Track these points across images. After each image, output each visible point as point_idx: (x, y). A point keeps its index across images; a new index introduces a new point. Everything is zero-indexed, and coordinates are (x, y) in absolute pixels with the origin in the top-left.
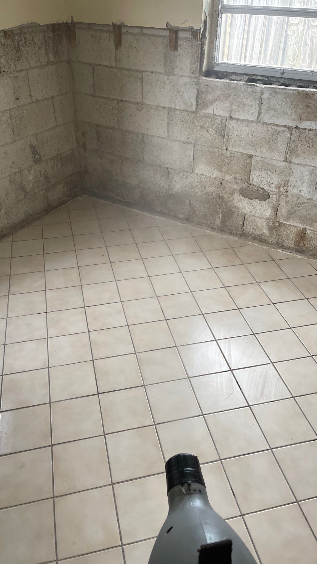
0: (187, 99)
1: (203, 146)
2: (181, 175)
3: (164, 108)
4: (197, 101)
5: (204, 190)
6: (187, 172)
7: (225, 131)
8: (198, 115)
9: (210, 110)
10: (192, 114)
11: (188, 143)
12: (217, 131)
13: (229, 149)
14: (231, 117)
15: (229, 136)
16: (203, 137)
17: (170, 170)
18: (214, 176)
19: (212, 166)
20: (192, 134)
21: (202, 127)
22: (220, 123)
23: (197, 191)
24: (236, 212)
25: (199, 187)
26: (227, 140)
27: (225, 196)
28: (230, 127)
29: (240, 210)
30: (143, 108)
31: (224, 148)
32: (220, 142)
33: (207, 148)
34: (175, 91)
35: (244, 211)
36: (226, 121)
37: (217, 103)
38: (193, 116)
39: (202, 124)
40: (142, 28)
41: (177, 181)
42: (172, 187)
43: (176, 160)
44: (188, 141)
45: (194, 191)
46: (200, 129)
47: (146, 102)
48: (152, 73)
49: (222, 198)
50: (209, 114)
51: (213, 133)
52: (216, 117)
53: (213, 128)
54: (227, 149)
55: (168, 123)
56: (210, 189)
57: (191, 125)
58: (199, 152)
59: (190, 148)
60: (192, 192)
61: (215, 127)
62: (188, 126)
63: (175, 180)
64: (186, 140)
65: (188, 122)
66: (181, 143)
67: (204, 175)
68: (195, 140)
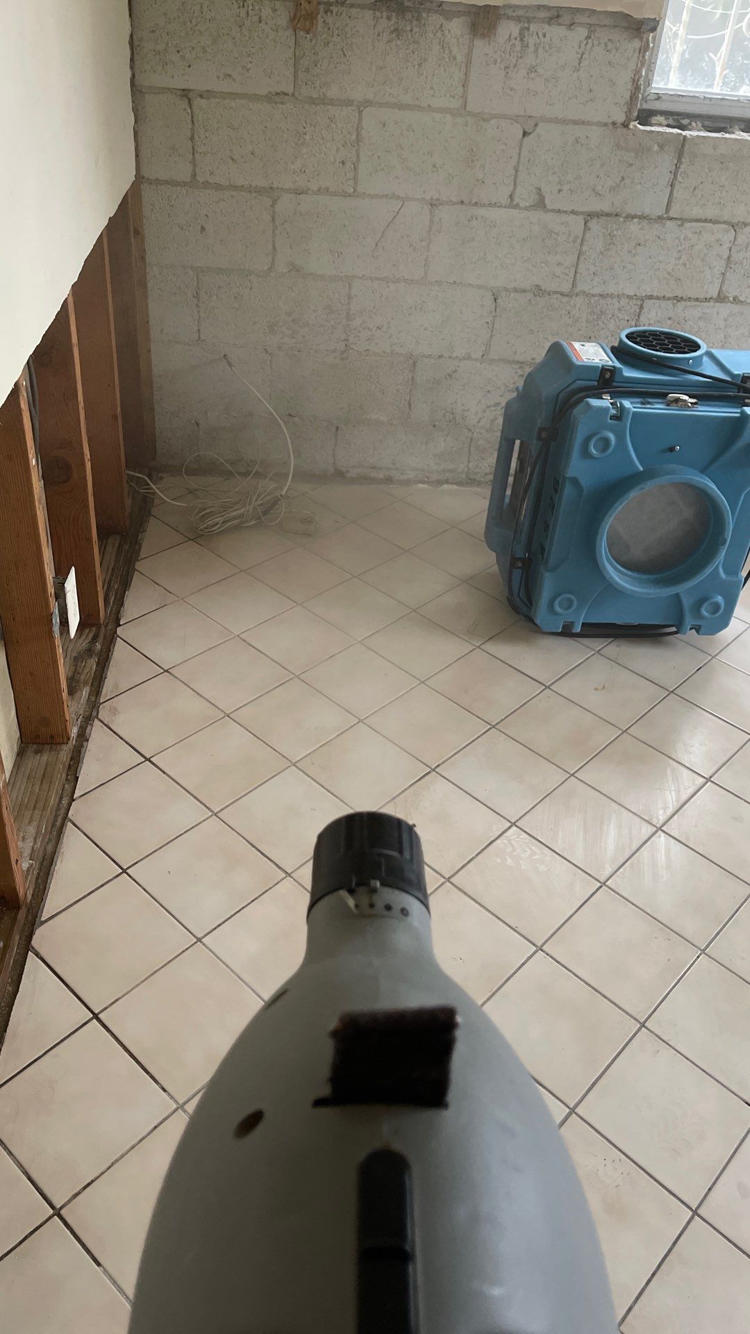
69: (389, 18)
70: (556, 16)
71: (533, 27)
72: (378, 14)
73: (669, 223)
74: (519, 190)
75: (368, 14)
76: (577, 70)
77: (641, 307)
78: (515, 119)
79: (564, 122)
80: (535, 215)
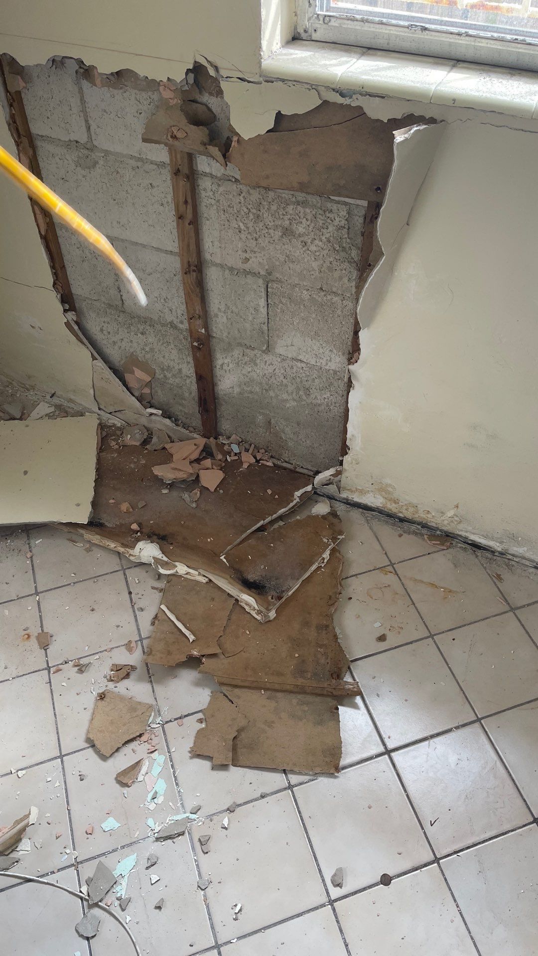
1: (295, 286)
2: (236, 353)
5: (304, 397)
10: (252, 191)
11: (247, 273)
16: (293, 262)
20: (256, 249)
21: (287, 232)
22: (343, 222)
23: (285, 396)
25: (291, 388)
30: (96, 163)
32: (345, 280)
33: (305, 292)
39: (287, 222)
41: (225, 367)
44: (247, 267)
45: (277, 396)
46: (282, 237)
47: (101, 142)
51: (325, 252)
53: (324, 238)
57: (250, 225)
58: (284, 300)
59: (255, 287)
60: (271, 397)
61: (328, 235)
62: (242, 227)
63: (222, 365)
64: (240, 265)
65: (243, 213)
66: (227, 272)
67: (301, 361)
68: (267, 267)
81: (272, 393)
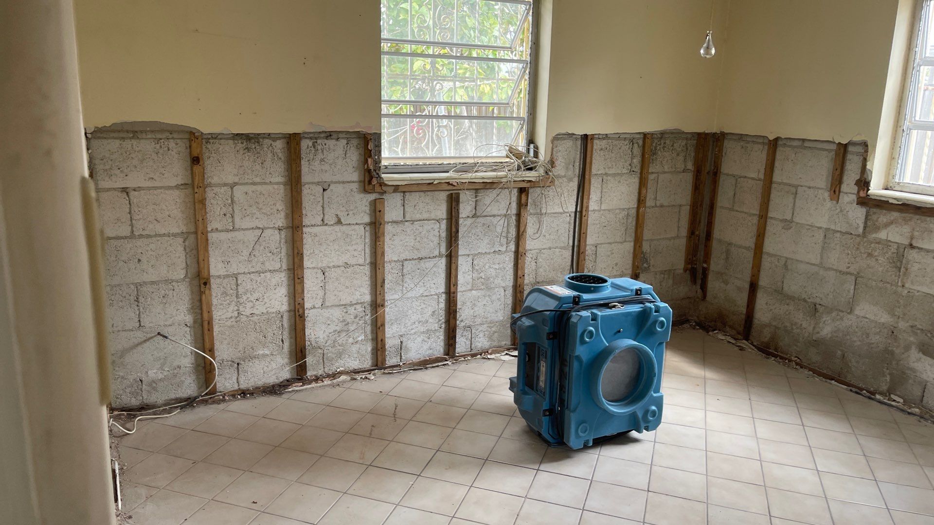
0: (852, 219)
1: (870, 279)
2: (834, 314)
3: (820, 228)
4: (866, 223)
5: (865, 339)
6: (843, 312)
7: (902, 262)
8: (865, 239)
9: (882, 235)
10: (857, 238)
11: (848, 273)
12: (891, 261)
13: (907, 285)
14: (911, 245)
15: (907, 270)
16: (870, 268)
17: (818, 306)
18: (883, 320)
19: (881, 307)
20: (854, 263)
21: (870, 255)
22: (895, 251)
23: (855, 339)
24: (912, 376)
25: (859, 334)
26: (905, 274)
27: (897, 351)
28: (910, 258)
29: (918, 374)
30: (792, 227)
31: (900, 284)
32: (894, 276)
33: (874, 282)
34: (837, 209)
35: (924, 376)
36: (905, 249)
37: (893, 226)
38: (858, 239)
39: (870, 251)
40: (804, 140)
41: (826, 323)
42: (817, 330)
43: (828, 295)
44: (848, 270)
45: (851, 339)
46: (867, 257)
47: (796, 220)
48: (810, 188)
49: (892, 353)
50: (880, 239)
51: (885, 264)
52: (890, 243)
53: (886, 257)
54: (903, 286)
55: (823, 248)
56: (875, 339)
57: (854, 252)
58: (863, 286)
59: (850, 280)
60: (848, 339)
61: (887, 256)
62: (850, 252)
63: (824, 322)
64: (845, 270)
65: (851, 247)
66: (838, 273)
67: (866, 318)
68: (858, 270)
69: (242, 143)
70: (329, 135)
71: (319, 141)
72: (236, 142)
73: (406, 223)
74: (326, 217)
75: (231, 142)
76: (345, 158)
77: (403, 265)
78: (318, 183)
79: (343, 182)
80: (337, 228)
81: (848, 337)
